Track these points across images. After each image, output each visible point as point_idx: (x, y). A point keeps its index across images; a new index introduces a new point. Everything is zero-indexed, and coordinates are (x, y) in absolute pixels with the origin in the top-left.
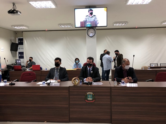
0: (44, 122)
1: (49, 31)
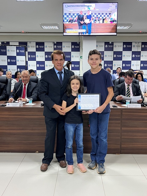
0: (34, 152)
1: (26, 33)
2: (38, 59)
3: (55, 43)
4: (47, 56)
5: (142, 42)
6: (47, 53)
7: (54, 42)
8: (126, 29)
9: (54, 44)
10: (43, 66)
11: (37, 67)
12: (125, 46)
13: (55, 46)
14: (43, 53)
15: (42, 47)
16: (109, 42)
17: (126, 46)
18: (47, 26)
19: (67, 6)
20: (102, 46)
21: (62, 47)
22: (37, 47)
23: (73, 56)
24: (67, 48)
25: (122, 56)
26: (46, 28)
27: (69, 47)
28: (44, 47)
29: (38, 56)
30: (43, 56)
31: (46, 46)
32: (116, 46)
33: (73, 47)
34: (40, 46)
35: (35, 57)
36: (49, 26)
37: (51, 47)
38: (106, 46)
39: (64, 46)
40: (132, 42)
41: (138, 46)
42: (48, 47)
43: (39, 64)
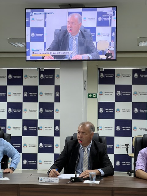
2: (10, 99)
3: (42, 71)
4: (26, 94)
6: (26, 89)
10: (19, 111)
11: (7, 112)
14: (19, 89)
15: (19, 77)
16: (141, 69)
20: (128, 76)
21: (54, 77)
28: (22, 77)
29: (10, 93)
30: (18, 94)
31: (26, 76)
34: (15, 76)
35: (6, 95)
37: (35, 77)
38: (136, 76)
42: (29, 77)
43: (12, 109)
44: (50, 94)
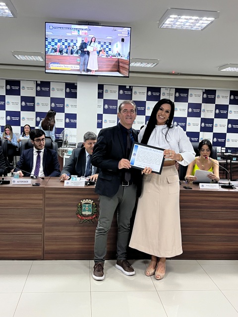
2: (8, 108)
3: (39, 82)
4: (23, 104)
5: (176, 88)
6: (23, 99)
7: (37, 81)
8: (149, 67)
9: (37, 85)
10: (17, 119)
11: (6, 120)
12: (150, 93)
13: (39, 88)
14: (18, 98)
15: (17, 88)
16: (125, 86)
17: (152, 94)
18: (24, 55)
19: (51, 27)
20: (115, 92)
21: (49, 90)
22: (8, 87)
23: (67, 105)
24: (58, 92)
25: (145, 109)
26: (21, 58)
27: (62, 90)
28: (20, 88)
29: (8, 102)
30: (17, 104)
31: (24, 87)
32: (135, 92)
33: (68, 90)
34: (13, 87)
35: (5, 103)
36: (27, 55)
37: (32, 89)
38: (121, 92)
39: (53, 89)
40: (160, 88)
41: (169, 94)
42: (26, 89)
43: (11, 116)
44: (46, 105)
